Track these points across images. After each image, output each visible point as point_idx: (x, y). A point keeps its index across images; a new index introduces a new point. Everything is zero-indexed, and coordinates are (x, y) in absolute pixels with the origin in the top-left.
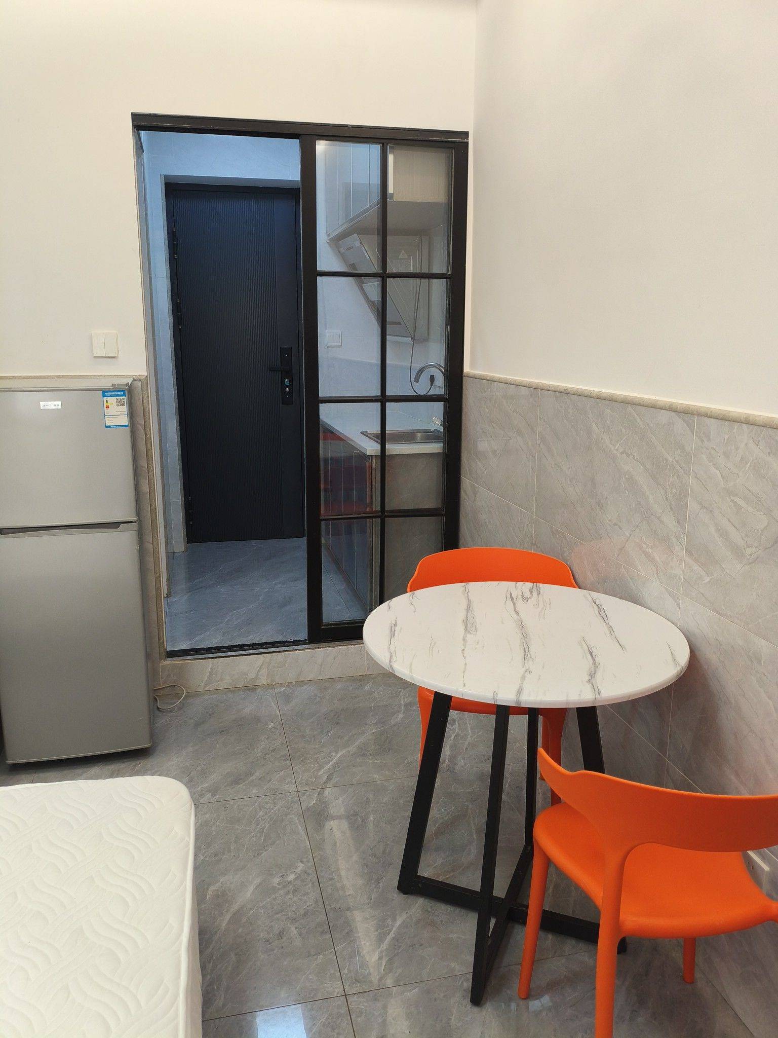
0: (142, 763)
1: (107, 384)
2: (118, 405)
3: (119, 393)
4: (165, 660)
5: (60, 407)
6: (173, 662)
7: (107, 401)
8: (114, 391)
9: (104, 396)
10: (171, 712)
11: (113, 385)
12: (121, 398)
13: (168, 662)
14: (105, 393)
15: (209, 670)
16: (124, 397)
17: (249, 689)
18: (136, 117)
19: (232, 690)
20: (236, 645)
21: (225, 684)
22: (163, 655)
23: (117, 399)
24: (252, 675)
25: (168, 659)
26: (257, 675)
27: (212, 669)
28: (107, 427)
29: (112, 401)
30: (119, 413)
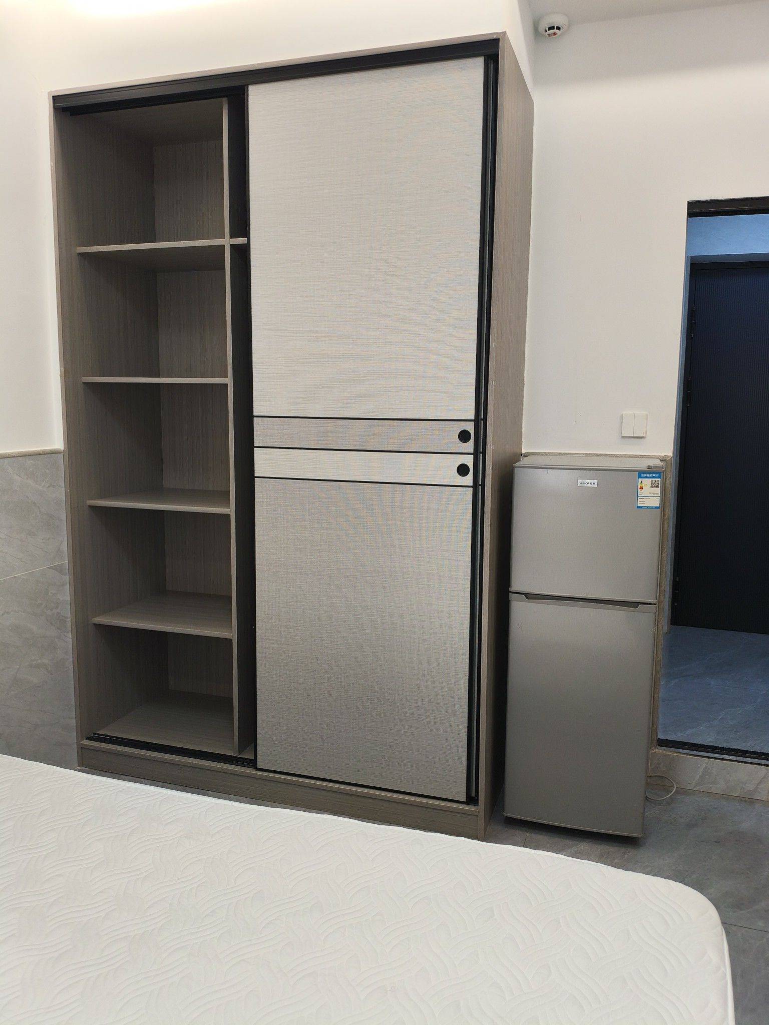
0: (631, 853)
1: (643, 465)
2: (652, 487)
3: (654, 475)
4: (655, 747)
5: (596, 486)
6: (665, 752)
7: (642, 482)
8: (649, 473)
9: (640, 477)
10: (660, 804)
11: (649, 467)
12: (656, 479)
13: (659, 750)
14: (641, 474)
15: (701, 770)
16: (659, 479)
17: (746, 801)
18: (691, 204)
19: (726, 797)
20: (735, 749)
21: (719, 787)
22: (655, 742)
23: (652, 481)
24: (751, 787)
25: (660, 748)
26: (757, 788)
27: (706, 769)
28: (638, 507)
29: (647, 482)
30: (652, 495)
